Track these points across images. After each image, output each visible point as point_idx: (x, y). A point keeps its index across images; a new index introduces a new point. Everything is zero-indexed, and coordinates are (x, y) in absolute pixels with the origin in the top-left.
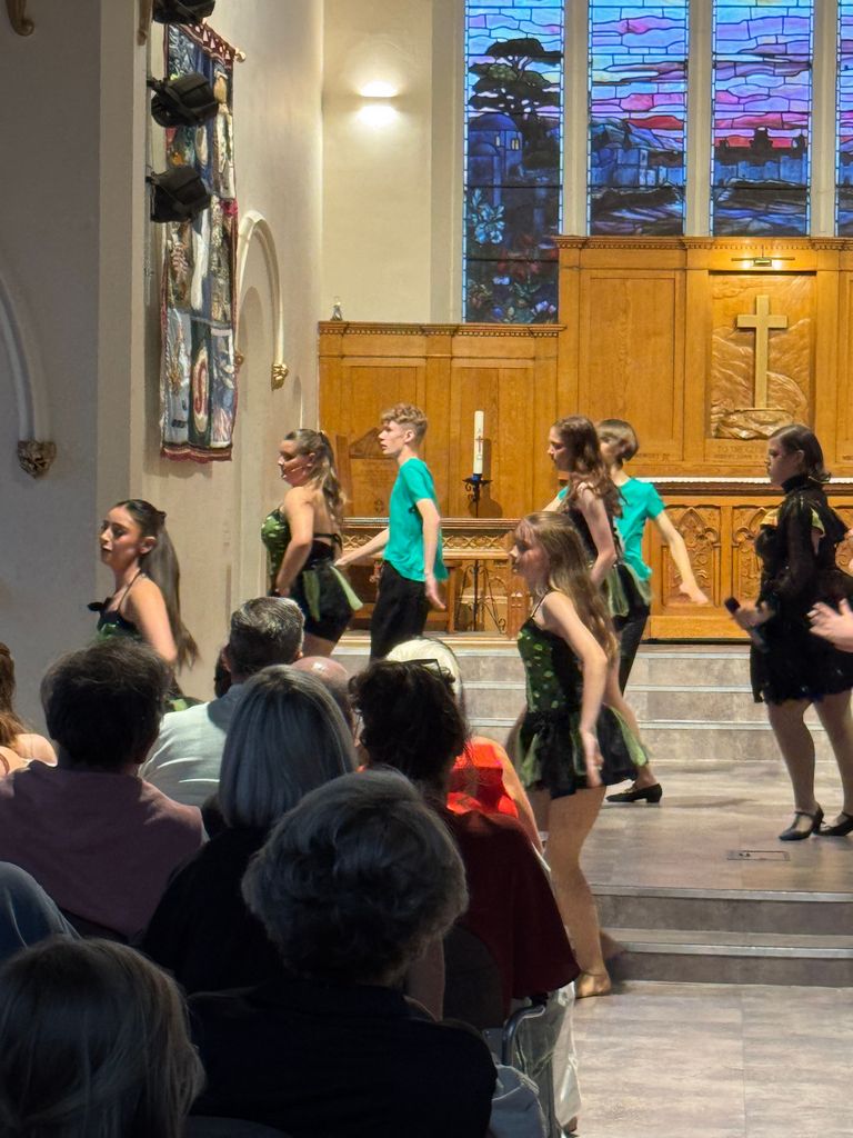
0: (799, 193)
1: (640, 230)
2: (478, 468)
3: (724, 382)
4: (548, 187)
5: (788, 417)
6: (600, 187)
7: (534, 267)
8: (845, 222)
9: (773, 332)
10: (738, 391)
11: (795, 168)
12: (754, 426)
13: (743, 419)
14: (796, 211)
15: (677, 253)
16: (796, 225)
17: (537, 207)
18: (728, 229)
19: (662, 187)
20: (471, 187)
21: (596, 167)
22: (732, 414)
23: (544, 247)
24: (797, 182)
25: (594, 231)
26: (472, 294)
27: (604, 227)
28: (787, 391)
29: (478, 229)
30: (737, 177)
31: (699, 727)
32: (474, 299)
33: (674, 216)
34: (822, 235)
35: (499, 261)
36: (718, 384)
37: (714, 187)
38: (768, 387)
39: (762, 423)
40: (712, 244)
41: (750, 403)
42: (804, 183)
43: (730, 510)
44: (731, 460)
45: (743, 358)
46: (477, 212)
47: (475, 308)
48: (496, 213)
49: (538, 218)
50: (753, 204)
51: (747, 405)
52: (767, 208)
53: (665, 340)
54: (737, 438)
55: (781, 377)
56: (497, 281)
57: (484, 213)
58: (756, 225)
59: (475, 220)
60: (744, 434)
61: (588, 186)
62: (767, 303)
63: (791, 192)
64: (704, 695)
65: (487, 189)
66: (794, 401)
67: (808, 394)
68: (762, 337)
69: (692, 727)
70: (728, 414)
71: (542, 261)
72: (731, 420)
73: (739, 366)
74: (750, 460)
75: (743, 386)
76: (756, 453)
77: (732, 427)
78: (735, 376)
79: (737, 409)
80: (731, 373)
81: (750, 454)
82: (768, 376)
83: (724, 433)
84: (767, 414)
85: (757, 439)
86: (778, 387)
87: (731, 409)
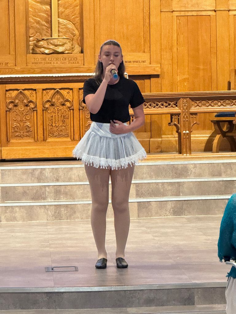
3: (35, 24)
5: (69, 42)
10: (43, 29)
12: (52, 47)
13: (46, 44)
22: (40, 41)
28: (68, 29)
31: (28, 204)
36: (32, 25)
38: (59, 26)
39: (56, 46)
41: (50, 36)
43: (41, 91)
44: (41, 65)
45: (45, 11)
51: (48, 36)
53: (4, 3)
54: (43, 53)
55: (65, 22)
60: (47, 51)
64: (30, 188)
66: (73, 34)
67: (79, 29)
69: (25, 204)
70: (38, 41)
72: (40, 44)
73: (43, 16)
74: (50, 65)
75: (46, 26)
76: (54, 61)
77: (41, 48)
78: (41, 21)
79: (43, 38)
80: (39, 20)
81: (50, 62)
82: (58, 21)
83: (36, 51)
84: (58, 40)
85: (54, 54)
86: (64, 26)
87: (40, 38)
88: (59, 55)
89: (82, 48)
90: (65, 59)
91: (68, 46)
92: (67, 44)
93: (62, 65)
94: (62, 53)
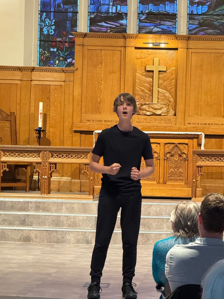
0: (173, 17)
1: (109, 30)
2: (40, 125)
3: (140, 92)
4: (72, 12)
5: (165, 107)
6: (93, 13)
7: (67, 45)
8: (191, 29)
9: (160, 72)
10: (146, 96)
11: (172, 7)
12: (151, 110)
13: (148, 107)
14: (172, 24)
15: (122, 40)
16: (172, 30)
17: (68, 20)
18: (144, 31)
19: (118, 13)
20: (42, 12)
21: (92, 4)
23: (70, 36)
24: (173, 12)
25: (91, 30)
26: (41, 54)
27: (94, 29)
28: (165, 96)
29: (44, 29)
30: (148, 10)
32: (42, 57)
33: (123, 25)
34: (182, 34)
35: (53, 42)
36: (139, 93)
37: (139, 14)
38: (158, 95)
39: (155, 109)
40: (136, 37)
41: (151, 101)
42: (175, 13)
44: (142, 124)
45: (148, 83)
46: (44, 22)
47: (42, 60)
48: (51, 22)
49: (68, 25)
50: (155, 21)
51: (149, 102)
52: (160, 22)
53: (117, 75)
54: (145, 115)
55: (163, 90)
56: (52, 50)
57: (47, 22)
58: (156, 29)
59: (43, 25)
60: (148, 113)
61: (89, 12)
62: (158, 61)
63: (170, 16)
65: (48, 13)
66: (169, 101)
67: (174, 97)
68: (156, 74)
70: (142, 105)
71: (70, 42)
72: (143, 108)
73: (147, 86)
74: (150, 124)
75: (148, 94)
76: (153, 121)
77: (143, 111)
78: (145, 90)
79: (145, 103)
80: (144, 89)
81: (150, 121)
82: (158, 90)
83: (140, 113)
84: (157, 105)
85: (153, 115)
86: (163, 95)
87: (143, 103)
88: (157, 116)
89: (175, 112)
90: (162, 120)
91: (164, 110)
92: (164, 108)
93: (159, 124)
94: (160, 115)
